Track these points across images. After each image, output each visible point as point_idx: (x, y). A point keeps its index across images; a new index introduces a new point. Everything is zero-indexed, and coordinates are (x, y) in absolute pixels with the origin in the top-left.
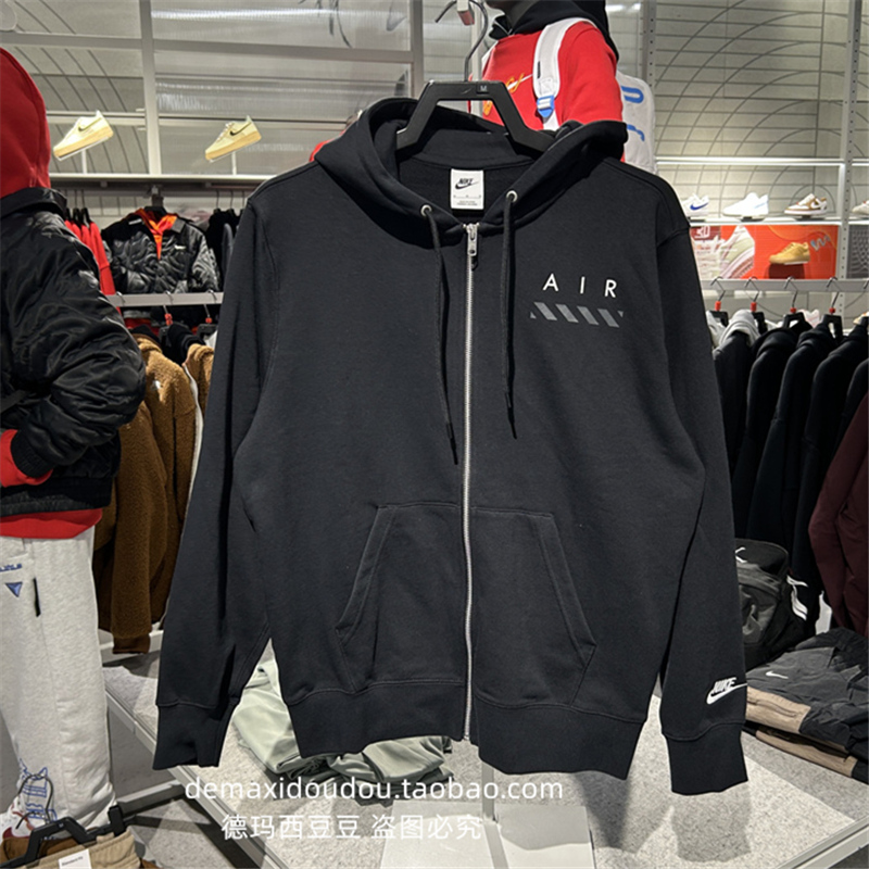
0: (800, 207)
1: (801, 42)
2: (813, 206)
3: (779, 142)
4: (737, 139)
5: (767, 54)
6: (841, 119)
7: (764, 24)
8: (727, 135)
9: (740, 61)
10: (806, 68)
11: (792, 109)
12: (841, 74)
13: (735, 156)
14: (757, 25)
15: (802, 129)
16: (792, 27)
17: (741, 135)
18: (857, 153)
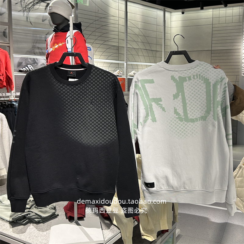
0: (116, 73)
1: (114, 31)
2: (119, 73)
3: (110, 56)
5: (106, 33)
6: (124, 51)
7: (105, 25)
8: (97, 53)
9: (99, 34)
10: (115, 38)
11: (112, 48)
12: (124, 40)
13: (99, 59)
14: (103, 26)
15: (115, 53)
16: (112, 27)
17: (101, 53)
18: (128, 60)
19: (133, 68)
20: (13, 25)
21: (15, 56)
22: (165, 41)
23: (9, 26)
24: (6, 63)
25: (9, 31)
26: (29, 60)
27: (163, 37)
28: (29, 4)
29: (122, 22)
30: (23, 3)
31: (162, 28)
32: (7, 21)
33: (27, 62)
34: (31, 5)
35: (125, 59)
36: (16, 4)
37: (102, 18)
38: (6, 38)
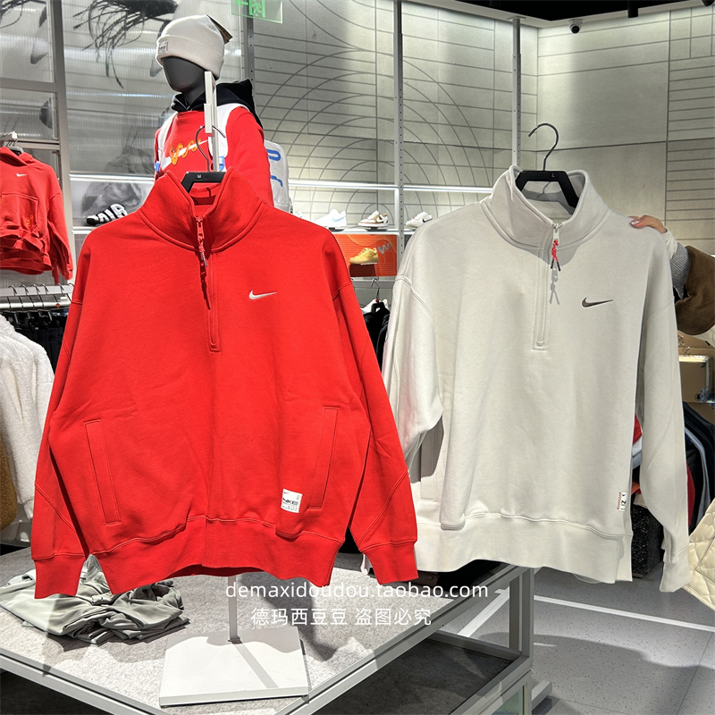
0: (370, 221)
1: (362, 95)
2: (379, 220)
3: (351, 170)
4: (320, 167)
5: (338, 102)
6: (393, 154)
7: (334, 79)
8: (312, 163)
9: (319, 106)
10: (366, 114)
11: (358, 145)
12: (392, 120)
13: (319, 180)
14: (330, 80)
15: (367, 161)
16: (355, 83)
17: (323, 163)
18: (405, 180)
19: (421, 205)
20: (67, 88)
21: (74, 178)
22: (519, 118)
23: (56, 93)
24: (50, 202)
25: (57, 108)
26: (116, 190)
27: (514, 107)
28: (111, 28)
29: (387, 65)
30: (94, 25)
31: (512, 77)
32: (51, 80)
33: (109, 195)
34: (117, 28)
35: (397, 179)
36: (77, 27)
37: (326, 56)
38: (50, 127)
